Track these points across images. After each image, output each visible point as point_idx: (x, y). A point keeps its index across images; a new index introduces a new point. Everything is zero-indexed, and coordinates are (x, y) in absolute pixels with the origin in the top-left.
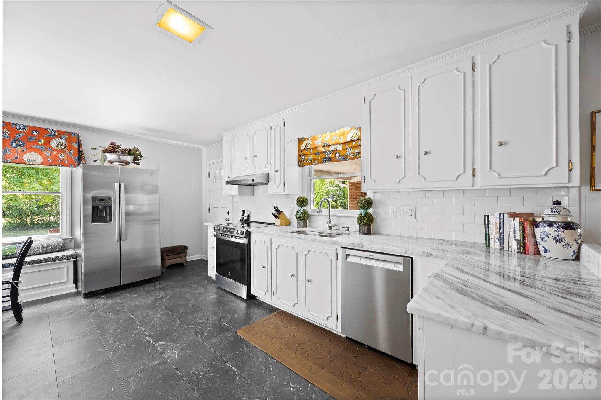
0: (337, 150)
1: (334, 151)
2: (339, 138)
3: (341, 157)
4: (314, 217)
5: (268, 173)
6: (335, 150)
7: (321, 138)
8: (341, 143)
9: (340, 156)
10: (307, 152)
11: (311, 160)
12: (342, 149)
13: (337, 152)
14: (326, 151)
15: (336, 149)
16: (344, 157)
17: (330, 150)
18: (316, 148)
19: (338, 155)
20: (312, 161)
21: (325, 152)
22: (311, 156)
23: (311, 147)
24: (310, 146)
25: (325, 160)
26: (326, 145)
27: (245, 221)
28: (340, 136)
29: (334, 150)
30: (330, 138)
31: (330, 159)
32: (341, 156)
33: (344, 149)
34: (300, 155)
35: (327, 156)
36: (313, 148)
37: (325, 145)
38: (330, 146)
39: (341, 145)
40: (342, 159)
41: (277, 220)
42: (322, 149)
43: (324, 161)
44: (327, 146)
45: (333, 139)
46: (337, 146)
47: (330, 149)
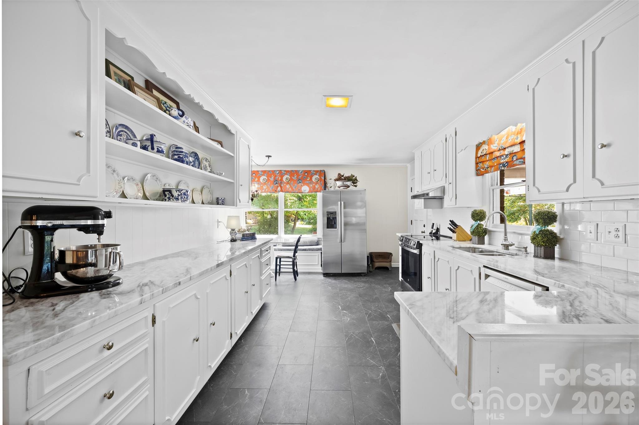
0: (514, 152)
1: (510, 154)
2: (515, 137)
3: (519, 160)
4: (494, 233)
5: (444, 186)
6: (511, 152)
7: (498, 140)
8: (518, 143)
9: (517, 159)
10: (483, 159)
11: (488, 167)
12: (519, 151)
13: (514, 155)
14: (502, 156)
15: (513, 151)
16: (522, 160)
17: (506, 154)
18: (492, 153)
19: (515, 159)
20: (489, 169)
21: (501, 156)
22: (487, 163)
23: (487, 153)
24: (486, 152)
25: (501, 166)
26: (502, 148)
27: (434, 234)
28: (517, 134)
29: (510, 153)
30: (506, 139)
31: (506, 164)
32: (519, 159)
33: (521, 150)
34: (478, 163)
35: (502, 161)
36: (489, 154)
37: (501, 149)
38: (506, 149)
39: (519, 146)
40: (520, 163)
41: (454, 234)
42: (498, 154)
43: (500, 167)
44: (502, 149)
45: (509, 139)
46: (513, 147)
47: (506, 152)
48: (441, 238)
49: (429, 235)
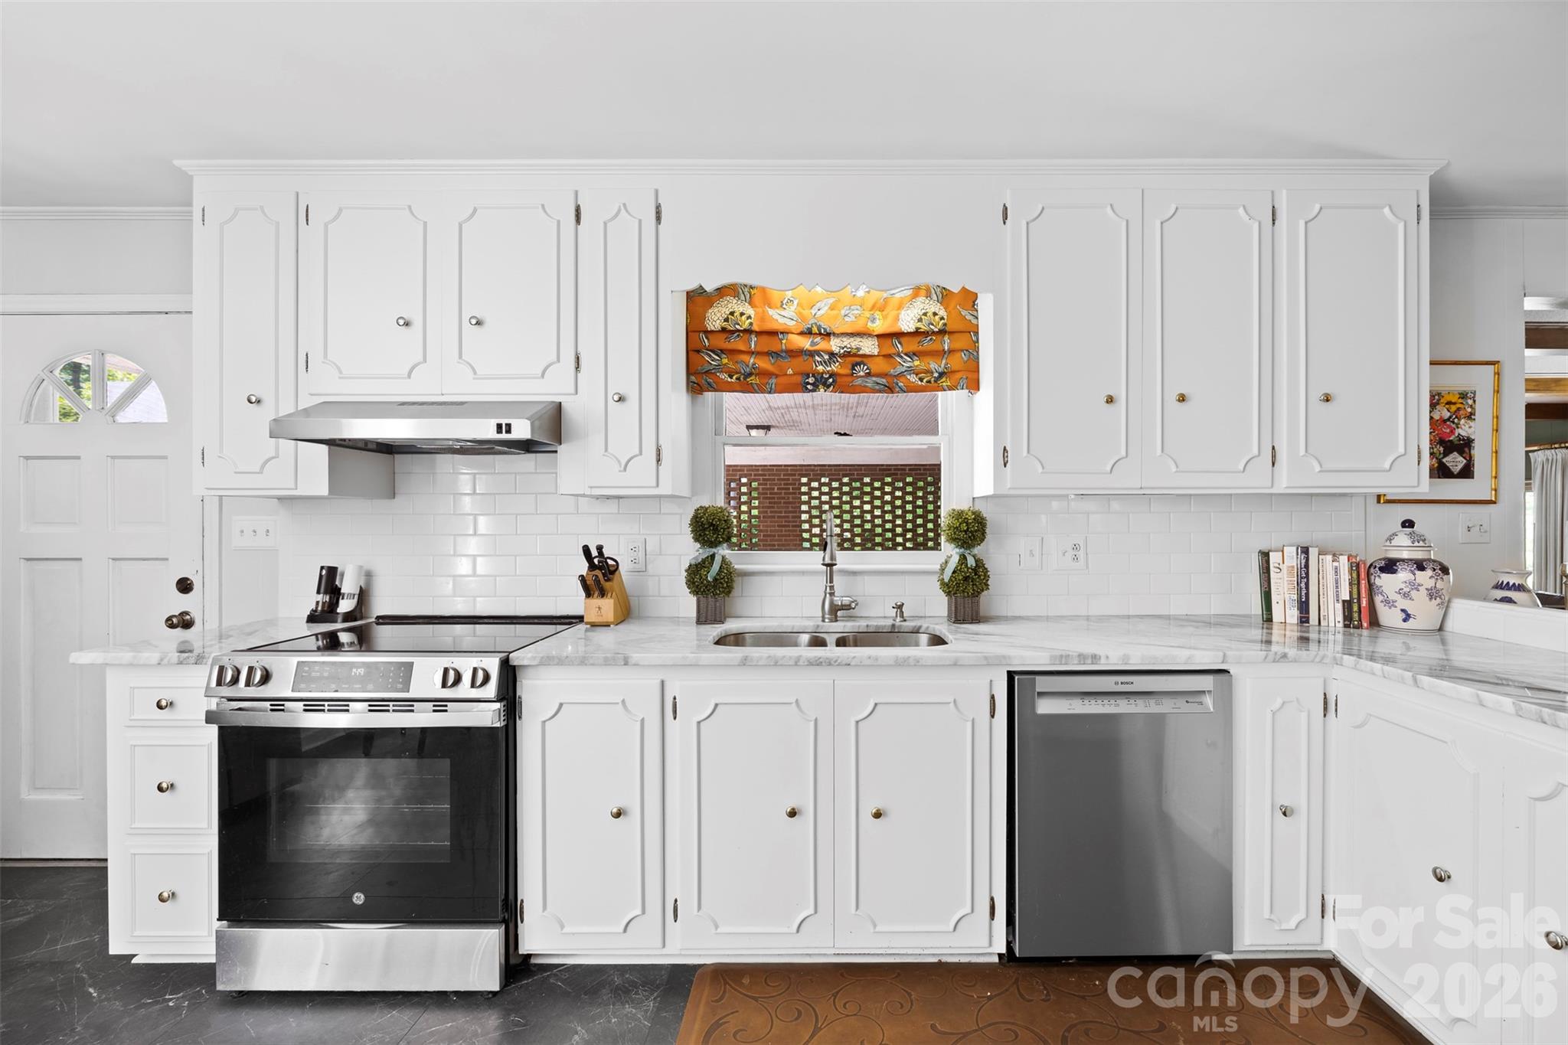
0: (861, 352)
1: (847, 355)
2: (868, 314)
3: (874, 379)
4: (746, 578)
5: (560, 403)
6: (854, 351)
7: (796, 302)
8: (875, 334)
9: (869, 375)
10: (737, 343)
11: (750, 374)
12: (876, 354)
13: (858, 359)
14: (818, 353)
15: (858, 349)
16: (884, 380)
17: (836, 350)
18: (773, 333)
19: (861, 371)
20: (752, 380)
21: (811, 354)
22: (752, 361)
23: (755, 328)
24: (751, 324)
25: (811, 380)
26: (819, 330)
28: (873, 308)
29: (849, 352)
30: (832, 308)
31: (831, 380)
32: (873, 376)
33: (883, 354)
34: (698, 351)
35: (820, 368)
36: (759, 333)
37: (815, 330)
38: (832, 337)
39: (875, 341)
40: (877, 387)
41: (599, 601)
42: (805, 343)
43: (808, 383)
44: (820, 334)
45: (843, 312)
46: (859, 339)
47: (835, 345)
48: (385, 635)
49: (305, 629)
